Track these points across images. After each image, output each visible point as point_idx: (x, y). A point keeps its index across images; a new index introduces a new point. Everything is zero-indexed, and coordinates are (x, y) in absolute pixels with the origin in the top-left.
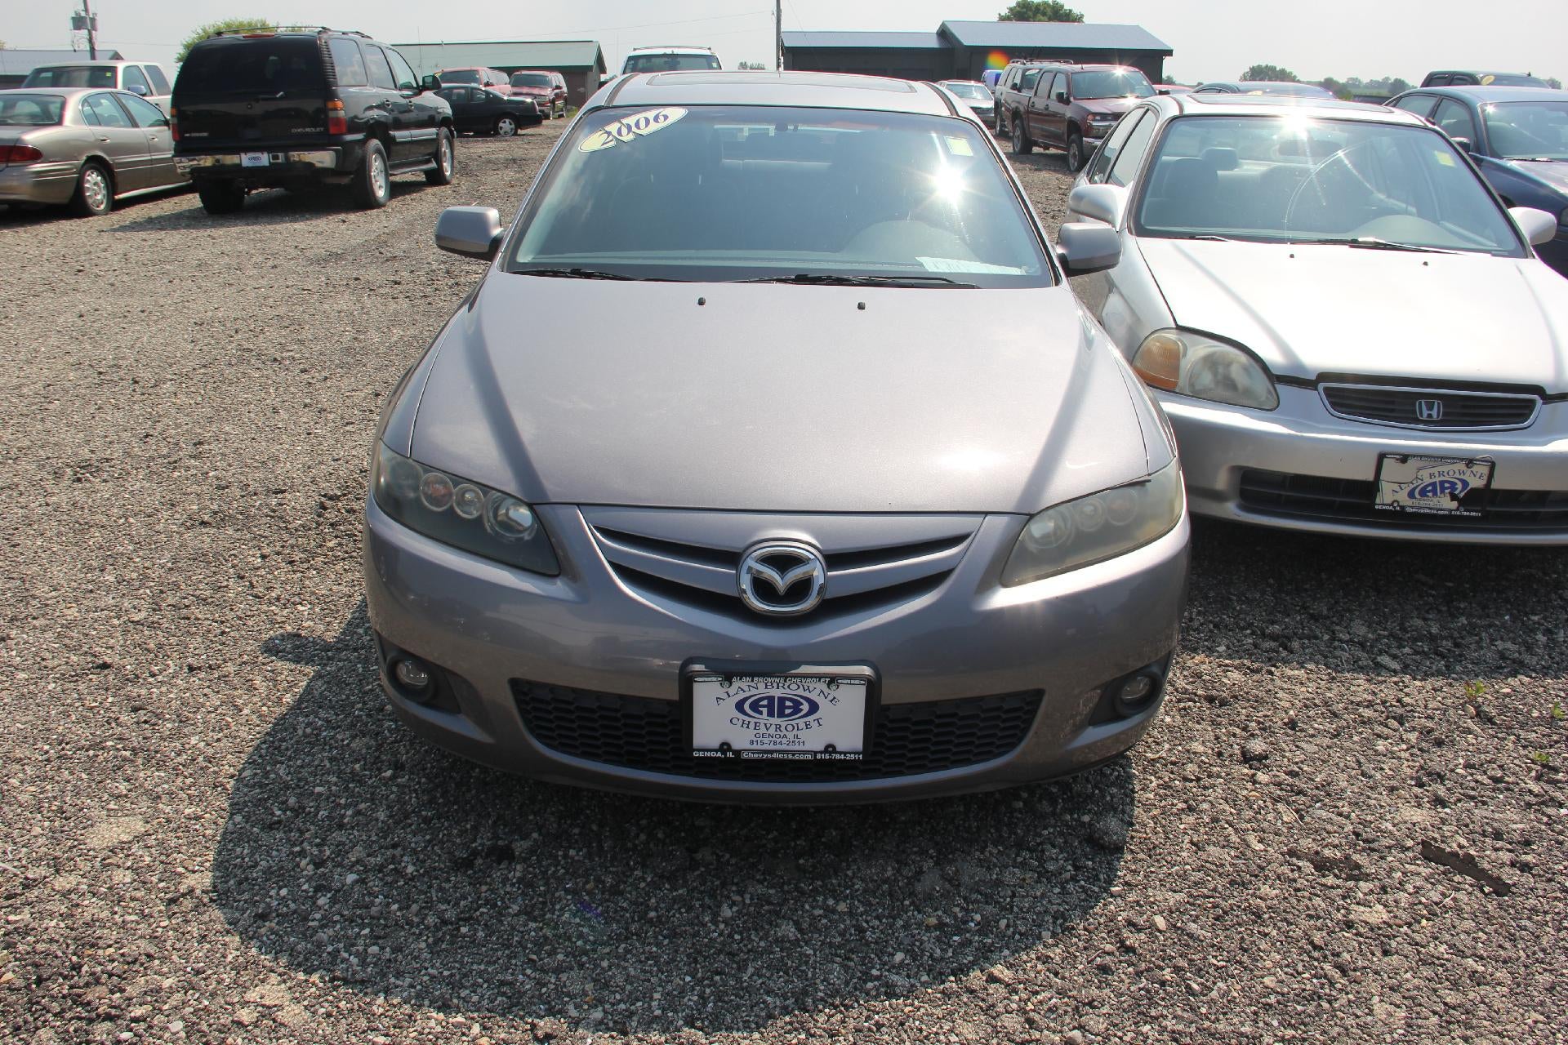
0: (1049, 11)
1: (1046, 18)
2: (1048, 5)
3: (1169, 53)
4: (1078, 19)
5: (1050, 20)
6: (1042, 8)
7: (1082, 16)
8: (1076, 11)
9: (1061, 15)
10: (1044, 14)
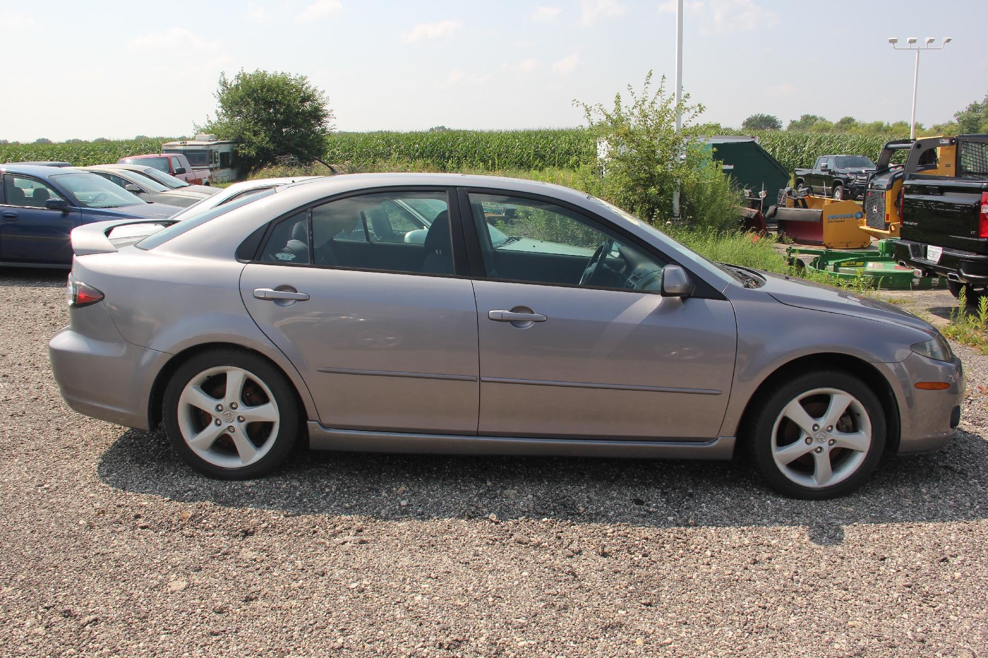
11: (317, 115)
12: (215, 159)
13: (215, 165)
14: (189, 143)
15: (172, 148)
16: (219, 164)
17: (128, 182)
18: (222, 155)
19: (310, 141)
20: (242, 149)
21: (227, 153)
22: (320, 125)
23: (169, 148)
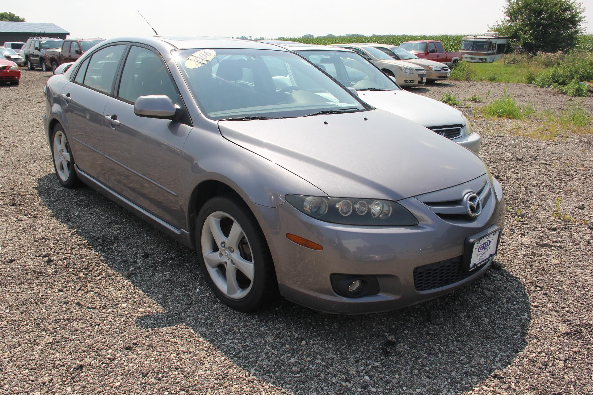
0: (9, 18)
1: (8, 20)
2: (7, 14)
3: (68, 34)
4: (23, 20)
5: (10, 20)
6: (4, 15)
7: (24, 19)
8: (21, 17)
9: (14, 18)
10: (6, 18)
11: (573, 21)
12: (493, 47)
13: (493, 52)
14: (478, 37)
15: (468, 40)
16: (495, 51)
17: (364, 53)
18: (499, 45)
19: (562, 38)
20: (514, 42)
21: (504, 45)
22: (575, 28)
23: (466, 40)
